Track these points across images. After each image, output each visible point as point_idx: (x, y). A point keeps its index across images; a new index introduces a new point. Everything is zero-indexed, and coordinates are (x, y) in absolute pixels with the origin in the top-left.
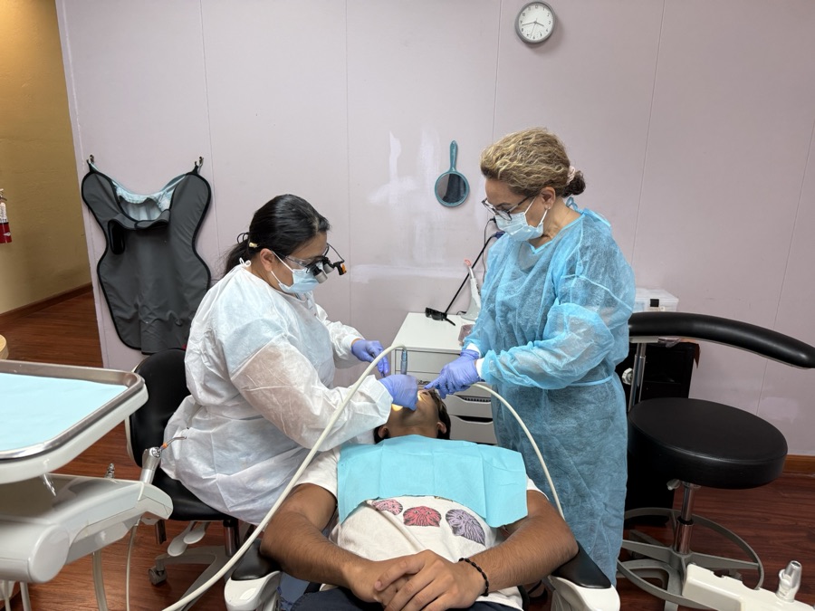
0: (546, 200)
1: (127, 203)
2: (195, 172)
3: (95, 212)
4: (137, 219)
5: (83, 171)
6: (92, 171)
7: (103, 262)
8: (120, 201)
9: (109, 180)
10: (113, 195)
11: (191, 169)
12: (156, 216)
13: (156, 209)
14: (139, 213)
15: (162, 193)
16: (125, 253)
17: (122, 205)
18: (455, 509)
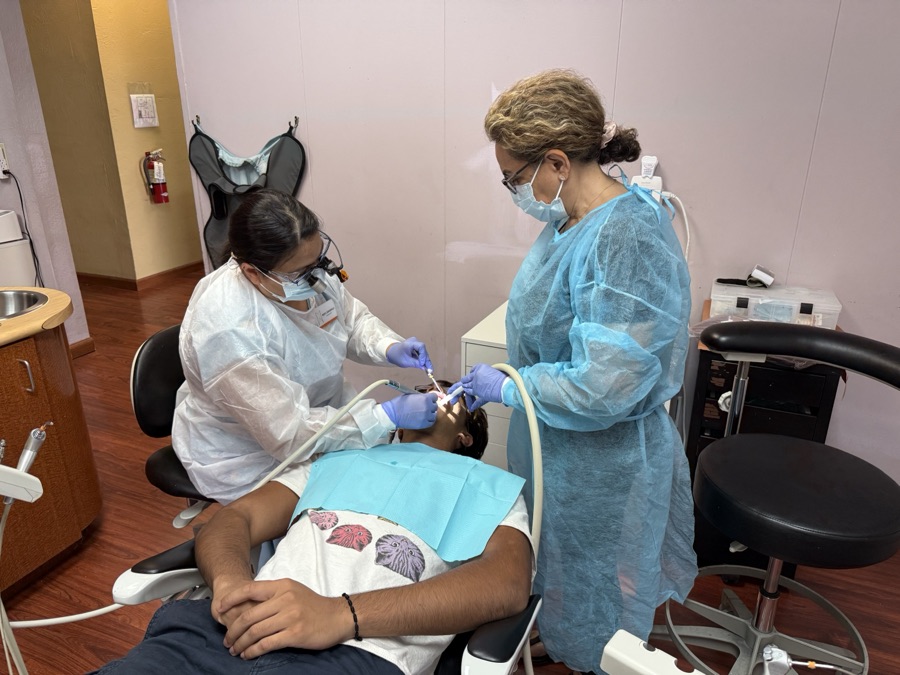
0: (558, 169)
1: (229, 167)
2: (290, 134)
3: (202, 175)
4: (238, 183)
5: (190, 132)
6: (198, 133)
7: (209, 227)
8: (221, 164)
9: (212, 142)
10: (215, 157)
11: (286, 130)
12: (254, 179)
13: (254, 173)
14: (238, 177)
15: (259, 156)
17: (224, 169)
18: (395, 534)
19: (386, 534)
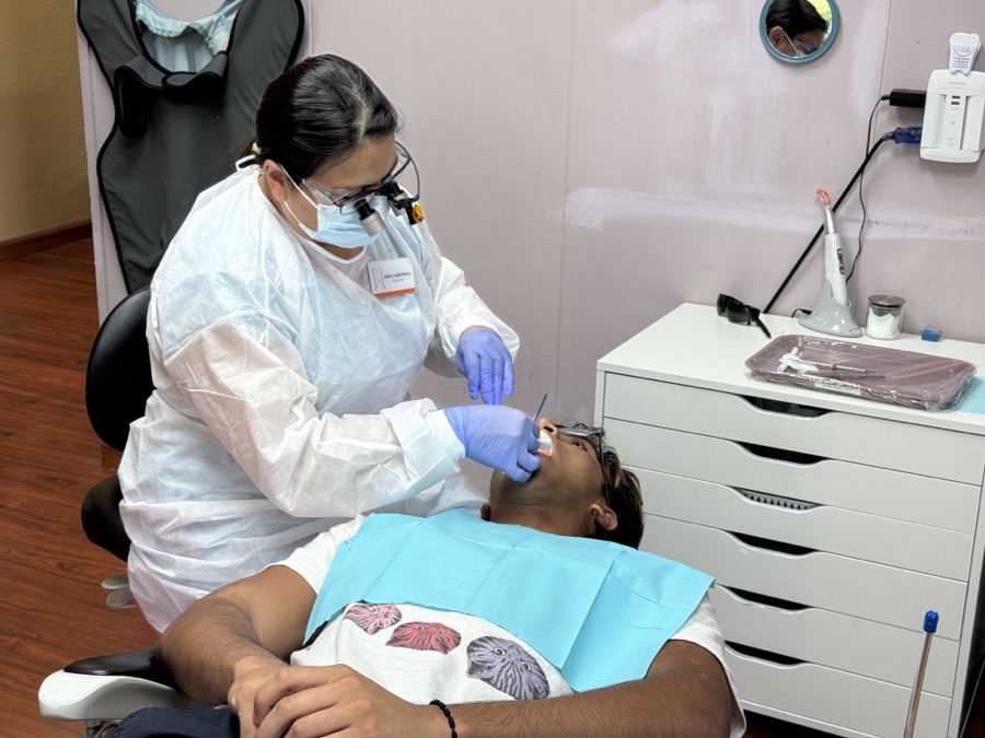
1: (154, 36)
4: (170, 69)
7: (108, 150)
10: (128, 18)
12: (203, 62)
13: (204, 50)
14: (172, 57)
15: (215, 18)
16: (148, 137)
17: (145, 40)
18: (498, 637)
19: (483, 635)
